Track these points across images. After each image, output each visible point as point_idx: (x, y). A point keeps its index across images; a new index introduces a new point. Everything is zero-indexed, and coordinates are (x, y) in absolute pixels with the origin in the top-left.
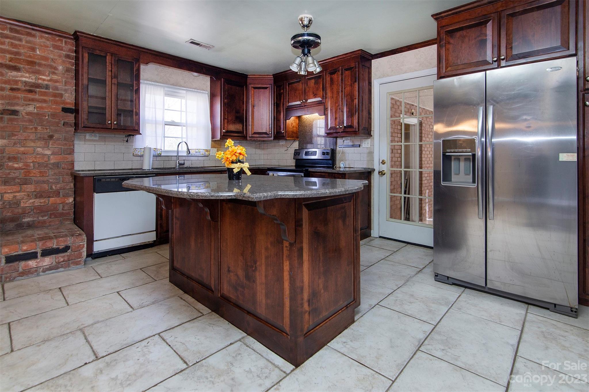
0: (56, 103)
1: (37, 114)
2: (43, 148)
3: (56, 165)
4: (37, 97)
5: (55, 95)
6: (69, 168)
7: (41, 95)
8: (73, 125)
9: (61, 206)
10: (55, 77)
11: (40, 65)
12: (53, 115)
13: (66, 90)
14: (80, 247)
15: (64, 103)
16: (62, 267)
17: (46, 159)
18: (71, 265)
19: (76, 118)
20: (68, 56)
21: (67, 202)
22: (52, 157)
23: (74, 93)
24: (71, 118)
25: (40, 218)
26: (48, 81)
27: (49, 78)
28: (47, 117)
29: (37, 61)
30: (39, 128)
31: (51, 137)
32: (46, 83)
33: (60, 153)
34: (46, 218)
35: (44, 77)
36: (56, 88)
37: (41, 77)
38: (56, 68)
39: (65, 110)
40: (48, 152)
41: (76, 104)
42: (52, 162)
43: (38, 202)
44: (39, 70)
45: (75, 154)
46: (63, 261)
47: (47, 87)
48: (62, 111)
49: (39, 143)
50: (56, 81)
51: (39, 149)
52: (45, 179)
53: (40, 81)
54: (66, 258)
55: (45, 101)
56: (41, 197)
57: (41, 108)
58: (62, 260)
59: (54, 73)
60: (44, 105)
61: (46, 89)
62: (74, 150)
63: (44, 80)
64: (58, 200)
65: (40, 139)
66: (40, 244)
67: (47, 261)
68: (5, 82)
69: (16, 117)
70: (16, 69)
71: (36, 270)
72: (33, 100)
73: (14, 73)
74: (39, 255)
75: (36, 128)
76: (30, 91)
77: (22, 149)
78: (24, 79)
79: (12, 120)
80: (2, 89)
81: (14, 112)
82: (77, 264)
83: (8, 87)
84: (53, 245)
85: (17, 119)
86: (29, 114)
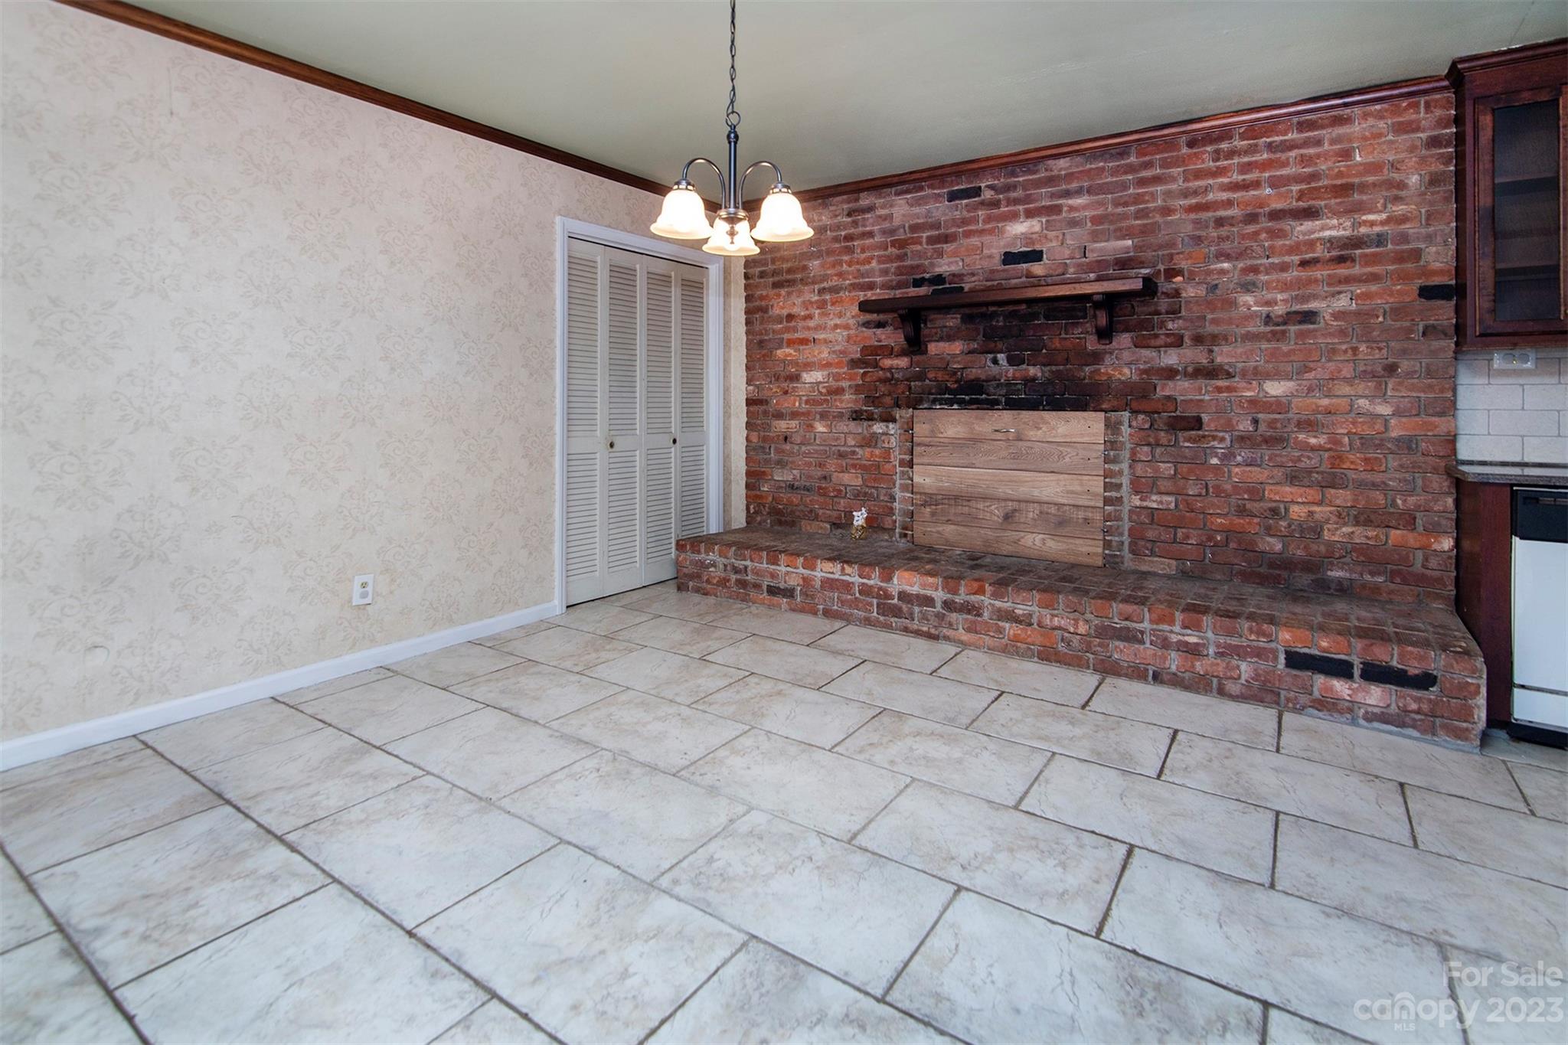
0: (1404, 277)
1: (1358, 314)
2: (1371, 398)
3: (1407, 444)
4: (1357, 270)
5: (1400, 258)
6: (1441, 454)
7: (1367, 264)
8: (1452, 331)
9: (1419, 555)
10: (1400, 209)
11: (1363, 188)
12: (1397, 312)
13: (1429, 239)
14: (1465, 692)
15: (1426, 272)
16: (1414, 727)
17: (1379, 427)
18: (1440, 732)
19: (1459, 310)
20: (1434, 142)
21: (1435, 546)
22: (1393, 422)
23: (1452, 241)
24: (1444, 312)
25: (1368, 577)
26: (1383, 223)
27: (1384, 216)
28: (1381, 319)
29: (1357, 180)
30: (1363, 348)
31: (1391, 369)
32: (1377, 229)
33: (1414, 412)
34: (1380, 579)
35: (1371, 217)
36: (1404, 238)
37: (1364, 218)
38: (1402, 185)
39: (1428, 293)
40: (1384, 410)
41: (1460, 271)
42: (1394, 434)
43: (1362, 535)
44: (1361, 202)
45: (1460, 414)
46: (1418, 712)
47: (1380, 240)
48: (1420, 295)
49: (1365, 387)
50: (1404, 219)
51: (1362, 402)
52: (1378, 478)
53: (1363, 230)
54: (1425, 707)
55: (1374, 278)
56: (1368, 523)
57: (1368, 296)
58: (1414, 706)
59: (1397, 199)
60: (1374, 288)
61: (1377, 246)
62: (1454, 403)
63: (1372, 224)
64: (1412, 539)
65: (1365, 375)
66: (1358, 644)
67: (1375, 696)
68: (1293, 250)
69: (1312, 326)
70: (1310, 214)
71: (1350, 710)
72: (1347, 280)
73: (1308, 225)
74: (1357, 672)
75: (1355, 350)
76: (1341, 260)
77: (1325, 402)
78: (1327, 233)
79: (1301, 335)
80: (1284, 267)
81: (1309, 317)
82: (1458, 737)
83: (1296, 259)
84: (1392, 656)
85: (1315, 330)
86: (1338, 315)
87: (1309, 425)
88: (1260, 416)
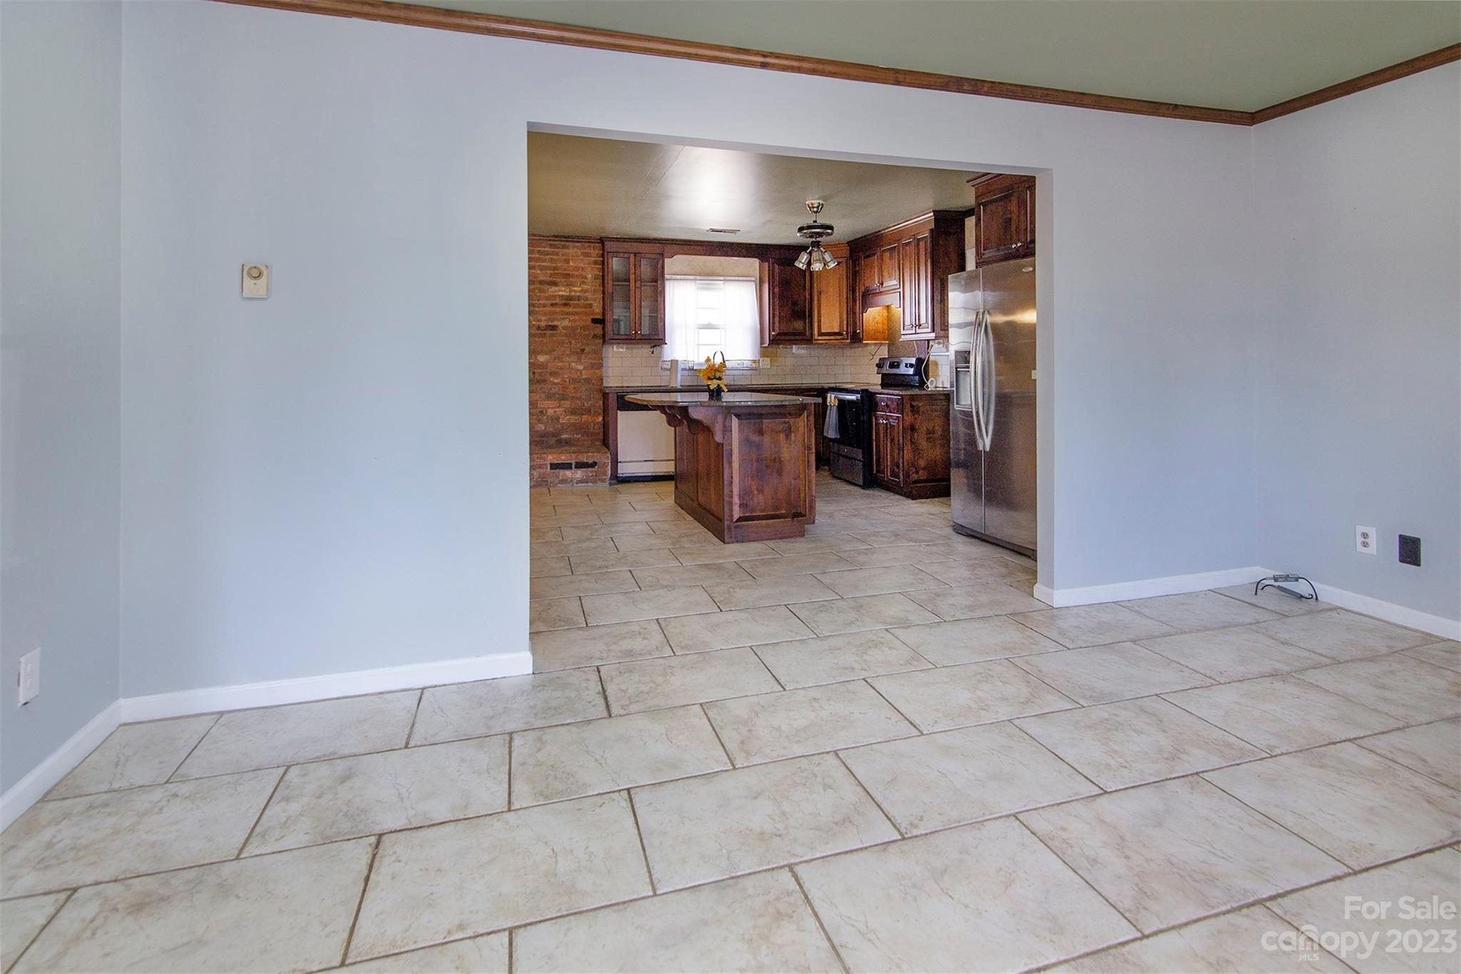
0: (586, 314)
1: (572, 327)
2: (576, 363)
3: (588, 381)
4: (571, 310)
5: (585, 306)
6: (599, 384)
7: (574, 308)
8: (601, 336)
9: (592, 424)
10: (585, 287)
11: (573, 276)
12: (585, 328)
13: (595, 300)
14: (605, 465)
15: (593, 313)
16: (591, 482)
17: (579, 374)
18: (598, 481)
19: (604, 329)
20: (596, 262)
21: (597, 421)
22: (583, 372)
23: (601, 302)
24: (598, 329)
25: (575, 436)
26: (580, 292)
27: (580, 289)
28: (579, 330)
29: (571, 273)
30: (573, 342)
31: (583, 351)
32: (578, 294)
33: (591, 368)
34: (580, 436)
35: (576, 289)
36: (587, 299)
37: (573, 288)
38: (586, 278)
39: (595, 321)
40: (581, 367)
41: (604, 314)
42: (584, 377)
43: (574, 419)
44: (572, 282)
45: (604, 368)
46: (592, 476)
47: (579, 298)
48: (592, 322)
49: (574, 358)
50: (586, 291)
51: (573, 364)
52: (579, 395)
53: (573, 294)
54: (594, 474)
55: (577, 313)
56: (575, 414)
57: (574, 321)
58: (591, 475)
59: (584, 283)
60: (577, 317)
61: (578, 301)
62: (602, 365)
63: (576, 291)
64: (590, 418)
65: (572, 353)
66: (574, 456)
67: (579, 474)
68: (547, 298)
69: (555, 332)
70: (555, 284)
71: (571, 481)
72: (568, 313)
73: (554, 288)
74: (573, 466)
75: (570, 342)
76: (566, 305)
77: (560, 364)
78: (561, 293)
79: (552, 335)
80: (545, 306)
81: (554, 328)
82: (603, 482)
83: (550, 302)
84: (584, 458)
85: (556, 334)
86: (564, 328)
87: (553, 374)
88: (536, 371)
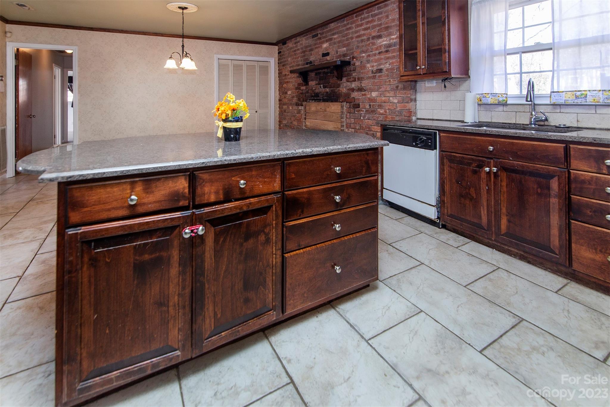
1: (391, 69)
2: (393, 97)
3: (400, 112)
4: (390, 55)
6: (408, 116)
7: (392, 53)
11: (391, 27)
17: (395, 107)
22: (398, 105)
28: (395, 71)
29: (389, 25)
30: (392, 81)
31: (397, 87)
32: (394, 41)
33: (402, 102)
35: (393, 37)
37: (392, 37)
40: (396, 101)
42: (398, 109)
44: (390, 32)
45: (417, 103)
47: (395, 44)
49: (392, 93)
51: (391, 98)
53: (391, 41)
55: (394, 57)
57: (393, 63)
60: (394, 60)
61: (394, 47)
63: (393, 39)
65: (392, 90)
68: (377, 49)
69: (381, 74)
70: (380, 37)
72: (388, 58)
73: (380, 40)
75: (390, 81)
76: (387, 51)
77: (384, 98)
78: (384, 43)
79: (380, 76)
80: (375, 55)
81: (380, 70)
83: (377, 52)
85: (382, 75)
86: (387, 70)
87: (380, 106)
88: (371, 104)
